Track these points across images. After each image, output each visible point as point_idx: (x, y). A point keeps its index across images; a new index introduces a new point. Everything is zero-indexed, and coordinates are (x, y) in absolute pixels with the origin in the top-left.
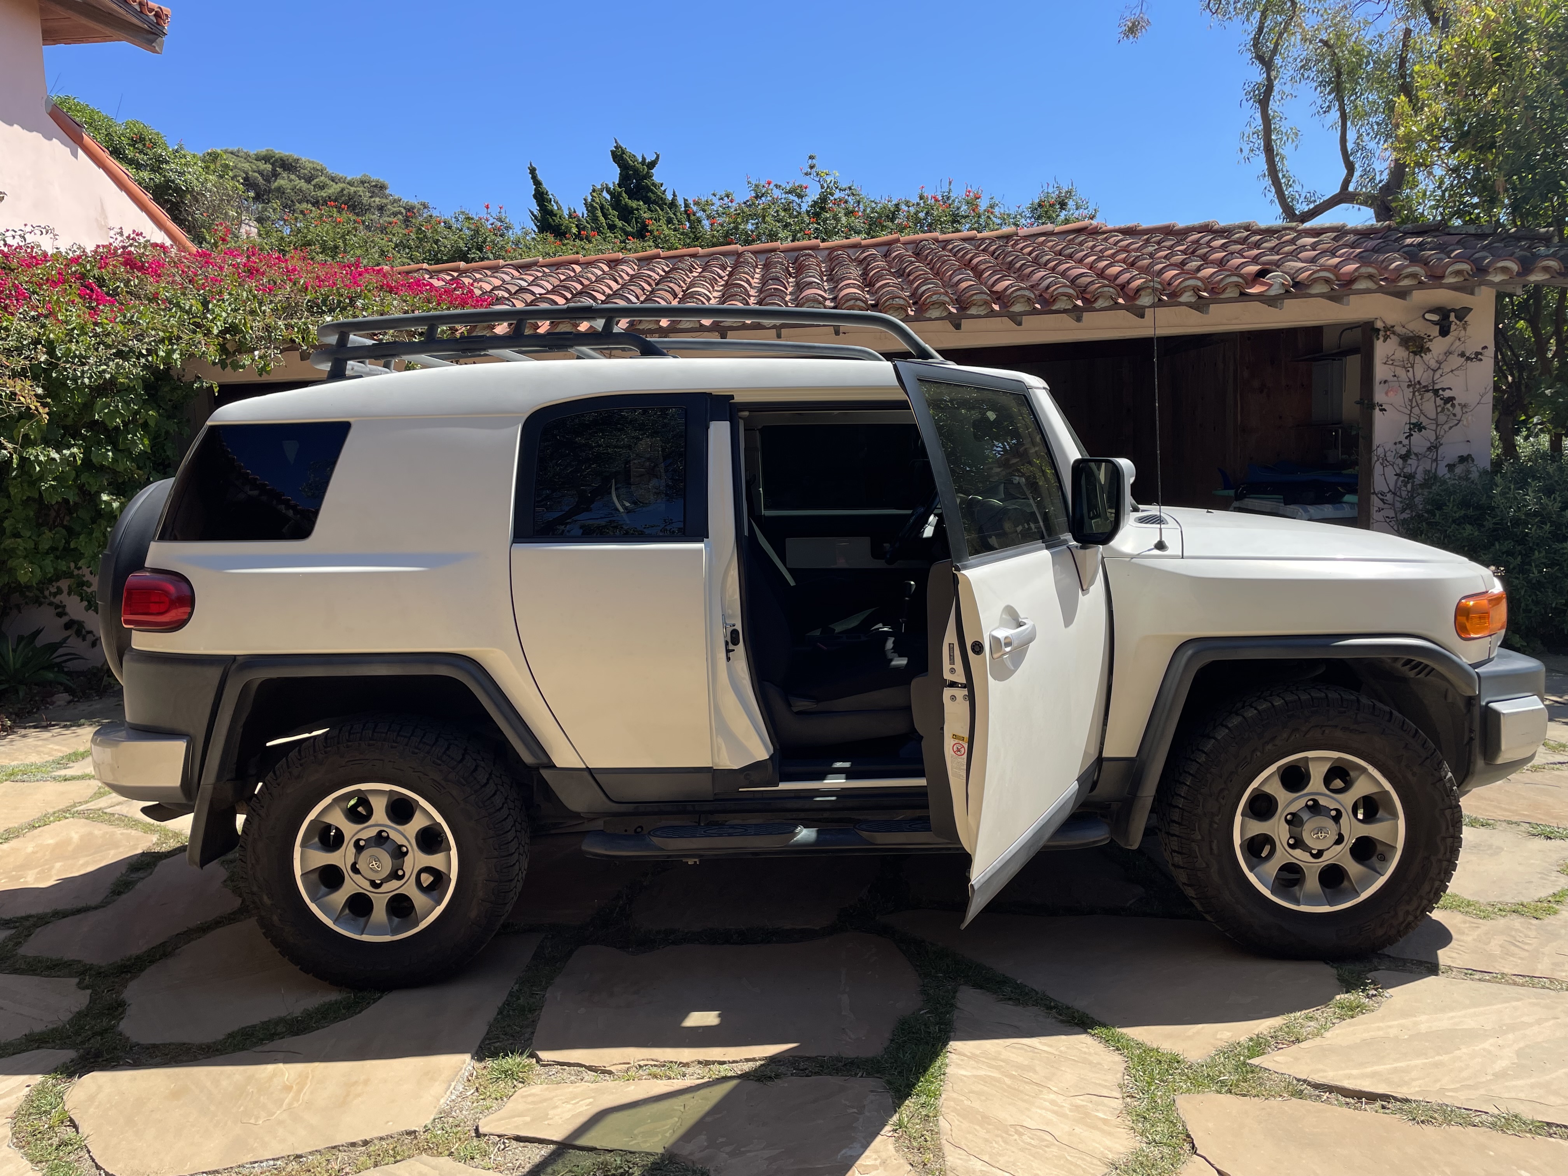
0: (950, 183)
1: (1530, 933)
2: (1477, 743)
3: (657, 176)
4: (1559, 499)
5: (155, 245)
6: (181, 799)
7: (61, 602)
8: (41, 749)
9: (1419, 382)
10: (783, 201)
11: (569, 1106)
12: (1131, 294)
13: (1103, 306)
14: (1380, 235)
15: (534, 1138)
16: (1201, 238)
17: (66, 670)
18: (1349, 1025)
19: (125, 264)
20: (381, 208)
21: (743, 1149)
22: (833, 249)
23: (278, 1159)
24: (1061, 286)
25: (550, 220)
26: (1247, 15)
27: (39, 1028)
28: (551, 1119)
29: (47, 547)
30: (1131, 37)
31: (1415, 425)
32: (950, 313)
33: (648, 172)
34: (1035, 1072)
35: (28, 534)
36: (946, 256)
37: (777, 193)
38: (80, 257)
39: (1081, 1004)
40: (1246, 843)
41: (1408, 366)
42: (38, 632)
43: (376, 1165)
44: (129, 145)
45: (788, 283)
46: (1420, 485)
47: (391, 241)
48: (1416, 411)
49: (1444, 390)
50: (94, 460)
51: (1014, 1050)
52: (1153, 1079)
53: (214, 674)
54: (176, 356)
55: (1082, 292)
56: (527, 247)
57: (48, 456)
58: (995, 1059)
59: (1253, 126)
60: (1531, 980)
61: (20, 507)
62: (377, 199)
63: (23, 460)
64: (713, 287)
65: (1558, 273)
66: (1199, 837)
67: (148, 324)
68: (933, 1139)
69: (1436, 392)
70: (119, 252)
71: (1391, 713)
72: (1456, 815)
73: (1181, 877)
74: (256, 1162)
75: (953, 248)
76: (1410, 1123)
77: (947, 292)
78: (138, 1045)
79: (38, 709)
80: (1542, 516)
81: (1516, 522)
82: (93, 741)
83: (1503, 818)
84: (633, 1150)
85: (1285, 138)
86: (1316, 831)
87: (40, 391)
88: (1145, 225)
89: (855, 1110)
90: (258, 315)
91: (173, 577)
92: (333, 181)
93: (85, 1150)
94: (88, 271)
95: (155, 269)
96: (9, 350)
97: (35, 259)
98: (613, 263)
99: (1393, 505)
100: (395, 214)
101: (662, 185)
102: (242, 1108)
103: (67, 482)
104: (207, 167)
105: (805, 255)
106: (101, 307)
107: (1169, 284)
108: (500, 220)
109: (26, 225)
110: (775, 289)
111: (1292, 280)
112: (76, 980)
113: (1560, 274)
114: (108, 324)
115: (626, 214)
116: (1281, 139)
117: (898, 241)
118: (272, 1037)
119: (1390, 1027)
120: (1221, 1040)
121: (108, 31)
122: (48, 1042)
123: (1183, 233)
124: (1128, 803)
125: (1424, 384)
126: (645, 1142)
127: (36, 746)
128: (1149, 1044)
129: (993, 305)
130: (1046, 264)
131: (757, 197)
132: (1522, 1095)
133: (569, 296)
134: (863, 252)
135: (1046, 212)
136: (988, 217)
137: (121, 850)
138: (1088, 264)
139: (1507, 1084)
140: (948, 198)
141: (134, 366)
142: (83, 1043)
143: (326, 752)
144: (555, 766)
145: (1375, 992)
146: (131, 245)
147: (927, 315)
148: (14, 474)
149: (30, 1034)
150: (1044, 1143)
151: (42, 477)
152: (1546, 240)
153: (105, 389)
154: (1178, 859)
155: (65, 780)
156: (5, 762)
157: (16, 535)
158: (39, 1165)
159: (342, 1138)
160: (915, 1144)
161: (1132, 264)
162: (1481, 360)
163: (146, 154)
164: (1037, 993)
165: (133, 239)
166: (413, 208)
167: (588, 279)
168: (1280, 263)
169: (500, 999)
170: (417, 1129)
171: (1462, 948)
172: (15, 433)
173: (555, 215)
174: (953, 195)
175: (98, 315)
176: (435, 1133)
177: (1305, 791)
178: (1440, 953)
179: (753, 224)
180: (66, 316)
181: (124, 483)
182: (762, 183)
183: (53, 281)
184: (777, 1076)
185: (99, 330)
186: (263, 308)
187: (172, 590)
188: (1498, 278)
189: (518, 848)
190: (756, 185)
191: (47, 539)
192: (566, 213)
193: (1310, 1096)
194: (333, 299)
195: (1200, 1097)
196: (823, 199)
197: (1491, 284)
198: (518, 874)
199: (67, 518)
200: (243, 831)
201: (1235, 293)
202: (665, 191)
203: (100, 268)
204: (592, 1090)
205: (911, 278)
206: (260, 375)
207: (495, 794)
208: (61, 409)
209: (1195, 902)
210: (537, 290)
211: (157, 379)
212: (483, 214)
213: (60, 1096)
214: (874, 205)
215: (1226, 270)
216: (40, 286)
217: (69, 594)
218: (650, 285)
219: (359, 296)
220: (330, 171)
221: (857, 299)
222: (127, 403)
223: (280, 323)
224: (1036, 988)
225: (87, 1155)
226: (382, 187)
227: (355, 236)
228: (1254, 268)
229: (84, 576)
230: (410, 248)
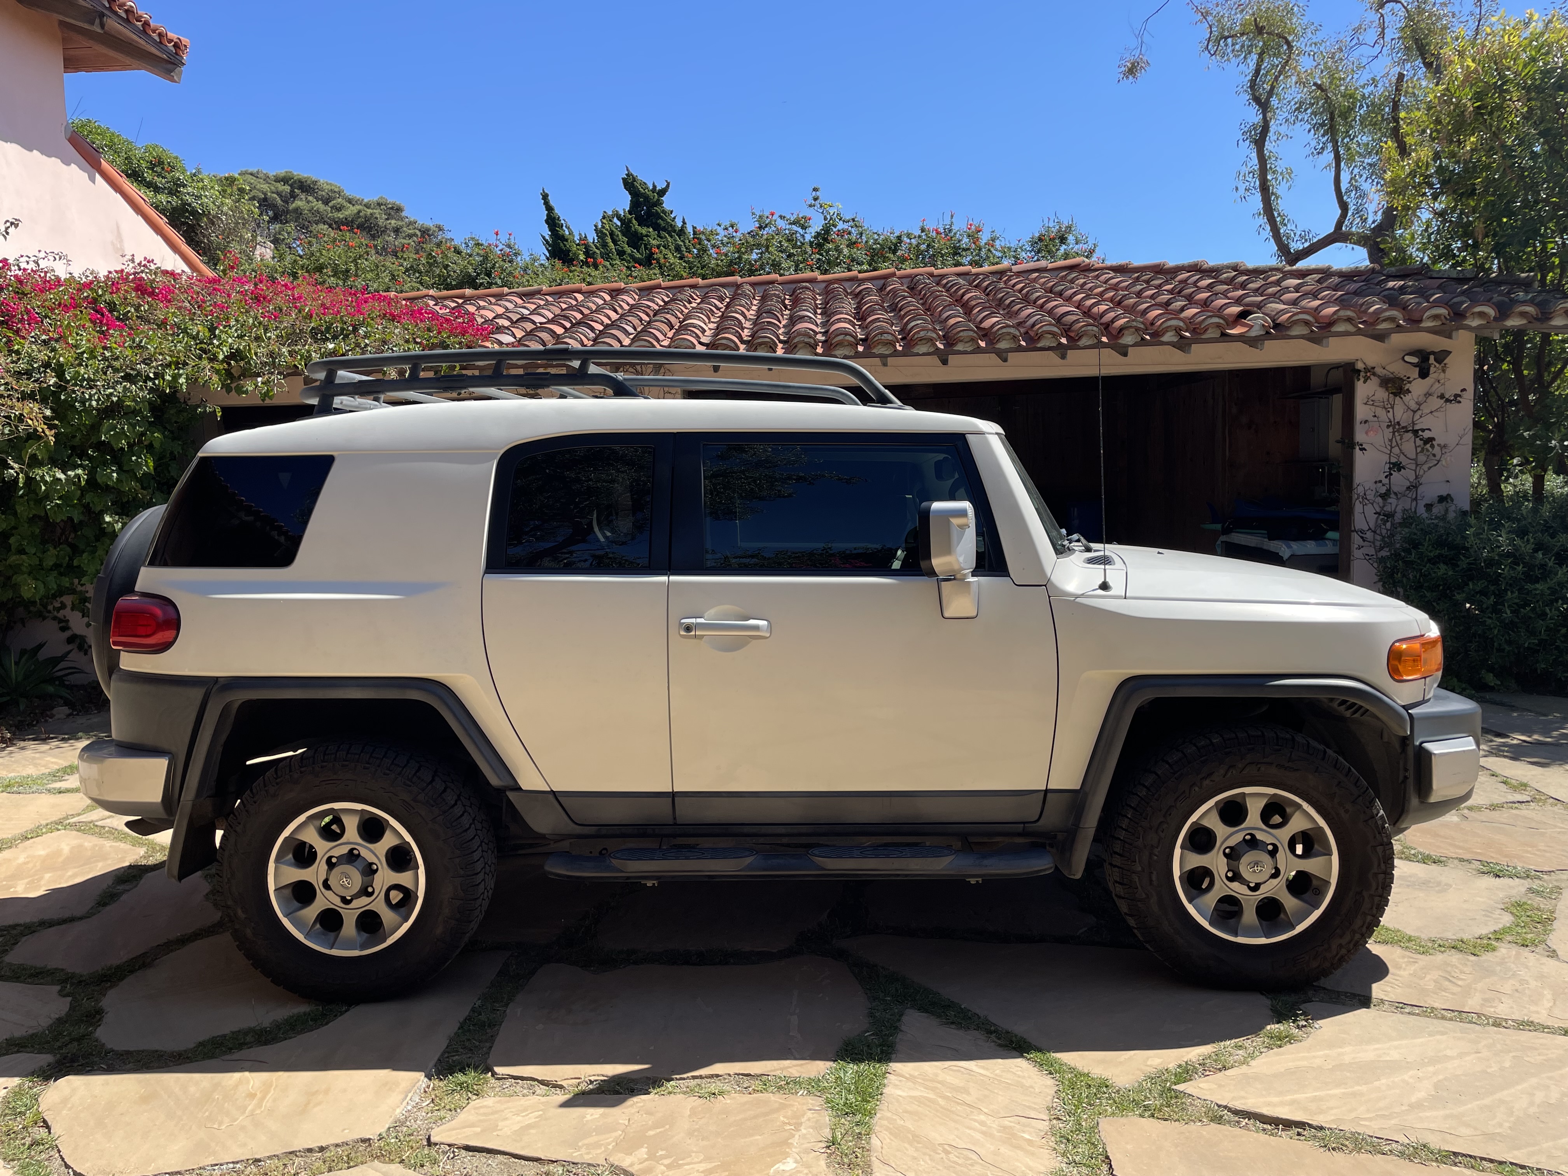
0: (952, 216)
1: (1465, 969)
2: (1411, 781)
3: (667, 203)
4: (1532, 540)
5: (165, 273)
6: (162, 814)
7: (65, 617)
8: (38, 761)
9: (1398, 423)
10: (787, 232)
11: (519, 1118)
12: (1114, 332)
13: (1087, 344)
14: (1364, 278)
15: (482, 1148)
16: (1189, 277)
17: (67, 683)
18: (1277, 1054)
19: (136, 289)
20: (397, 231)
21: (681, 1162)
22: (830, 282)
23: (237, 1163)
24: (1046, 324)
25: (562, 245)
26: (1245, 57)
27: (19, 1033)
28: (501, 1130)
29: (51, 563)
30: (1130, 77)
31: (1395, 464)
32: (938, 349)
33: (658, 200)
34: (969, 1094)
35: (33, 551)
36: (939, 291)
37: (781, 224)
38: (92, 282)
39: (1021, 1028)
40: (1186, 875)
41: (1388, 407)
42: (41, 646)
43: (330, 1170)
44: (148, 168)
45: (782, 316)
46: (1400, 523)
47: (402, 265)
48: (1396, 450)
49: (1423, 430)
50: (99, 480)
51: (951, 1073)
52: (1080, 1102)
53: (197, 694)
54: (182, 380)
55: (1067, 331)
56: (535, 273)
57: (54, 476)
58: (932, 1081)
59: (1249, 165)
60: (1460, 1015)
61: (26, 525)
62: (393, 222)
63: (29, 480)
64: (709, 319)
65: (1535, 319)
66: (1140, 869)
67: (155, 349)
68: (863, 1156)
69: (1415, 432)
70: (131, 277)
71: (1325, 752)
72: (1387, 852)
73: (1123, 907)
74: (217, 1165)
75: (947, 283)
76: (1322, 1150)
77: (935, 328)
78: (113, 1051)
79: (37, 722)
80: (1515, 558)
81: (1490, 563)
82: (81, 757)
83: (1454, 856)
84: (576, 1161)
85: (1281, 178)
86: (1252, 865)
87: (48, 413)
88: (1137, 263)
89: (792, 1127)
90: (264, 341)
91: (162, 602)
92: (350, 203)
93: (56, 1150)
94: (100, 296)
95: (165, 295)
96: (19, 373)
97: (51, 284)
98: (615, 293)
99: (1374, 543)
100: (410, 236)
101: (672, 212)
102: (207, 1114)
103: (72, 501)
104: (224, 191)
105: (802, 288)
106: (111, 332)
107: (1152, 324)
108: (509, 246)
109: (39, 251)
110: (768, 322)
111: (1273, 321)
112: (58, 988)
113: (1537, 319)
114: (116, 349)
115: (635, 240)
116: (1276, 179)
117: (894, 274)
118: (241, 1046)
119: (1314, 1057)
120: (1150, 1066)
121: (128, 60)
122: (26, 1047)
123: (1173, 272)
124: (1071, 833)
125: (1403, 424)
126: (588, 1153)
127: (34, 758)
128: (1081, 1069)
129: (980, 341)
130: (1035, 302)
131: (760, 228)
132: (1432, 1126)
133: (568, 325)
134: (859, 286)
135: (1046, 246)
136: (989, 250)
137: (109, 862)
138: (1076, 301)
139: (1421, 1114)
140: (950, 231)
141: (141, 389)
142: (60, 1048)
143: (301, 772)
144: (520, 789)
145: (1304, 1023)
146: (142, 272)
147: (915, 350)
148: (21, 492)
149: (11, 1039)
150: (969, 1162)
151: (47, 496)
152: (1526, 285)
153: (113, 411)
154: (1119, 889)
155: (60, 792)
156: (3, 773)
157: (21, 551)
158: (11, 1163)
159: (299, 1144)
160: (846, 1160)
161: (1119, 303)
162: (1460, 402)
163: (163, 177)
164: (979, 1018)
165: (145, 266)
166: (428, 230)
167: (588, 308)
168: (1262, 304)
169: (463, 1013)
170: (371, 1137)
171: (1396, 982)
172: (23, 453)
173: (567, 240)
174: (955, 228)
175: (107, 339)
176: (388, 1141)
177: (1243, 826)
178: (1375, 986)
179: (757, 254)
180: (77, 340)
181: (128, 502)
182: (767, 213)
183: (66, 306)
184: (721, 1093)
185: (107, 354)
186: (268, 335)
187: (159, 612)
188: (1475, 323)
189: (484, 867)
190: (760, 217)
191: (51, 556)
192: (577, 238)
193: (1229, 1122)
194: (337, 327)
195: (1123, 1120)
196: (827, 230)
197: (1469, 328)
198: (483, 893)
199: (72, 535)
200: (220, 846)
201: (1217, 334)
202: (674, 218)
203: (111, 293)
204: (542, 1103)
205: (902, 313)
206: (263, 400)
207: (462, 815)
208: (69, 430)
209: (1136, 931)
210: (538, 319)
211: (163, 402)
212: (493, 240)
213: (35, 1098)
214: (876, 237)
215: (1208, 311)
216: (52, 310)
217: (72, 610)
218: (648, 315)
219: (362, 324)
220: (348, 193)
221: (846, 334)
222: (133, 426)
223: (284, 350)
224: (977, 1011)
225: (57, 1155)
226: (399, 210)
227: (366, 260)
228: (1236, 309)
229: (87, 592)
230: (420, 272)
